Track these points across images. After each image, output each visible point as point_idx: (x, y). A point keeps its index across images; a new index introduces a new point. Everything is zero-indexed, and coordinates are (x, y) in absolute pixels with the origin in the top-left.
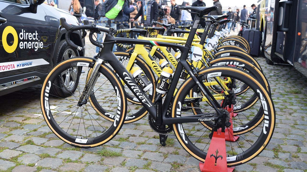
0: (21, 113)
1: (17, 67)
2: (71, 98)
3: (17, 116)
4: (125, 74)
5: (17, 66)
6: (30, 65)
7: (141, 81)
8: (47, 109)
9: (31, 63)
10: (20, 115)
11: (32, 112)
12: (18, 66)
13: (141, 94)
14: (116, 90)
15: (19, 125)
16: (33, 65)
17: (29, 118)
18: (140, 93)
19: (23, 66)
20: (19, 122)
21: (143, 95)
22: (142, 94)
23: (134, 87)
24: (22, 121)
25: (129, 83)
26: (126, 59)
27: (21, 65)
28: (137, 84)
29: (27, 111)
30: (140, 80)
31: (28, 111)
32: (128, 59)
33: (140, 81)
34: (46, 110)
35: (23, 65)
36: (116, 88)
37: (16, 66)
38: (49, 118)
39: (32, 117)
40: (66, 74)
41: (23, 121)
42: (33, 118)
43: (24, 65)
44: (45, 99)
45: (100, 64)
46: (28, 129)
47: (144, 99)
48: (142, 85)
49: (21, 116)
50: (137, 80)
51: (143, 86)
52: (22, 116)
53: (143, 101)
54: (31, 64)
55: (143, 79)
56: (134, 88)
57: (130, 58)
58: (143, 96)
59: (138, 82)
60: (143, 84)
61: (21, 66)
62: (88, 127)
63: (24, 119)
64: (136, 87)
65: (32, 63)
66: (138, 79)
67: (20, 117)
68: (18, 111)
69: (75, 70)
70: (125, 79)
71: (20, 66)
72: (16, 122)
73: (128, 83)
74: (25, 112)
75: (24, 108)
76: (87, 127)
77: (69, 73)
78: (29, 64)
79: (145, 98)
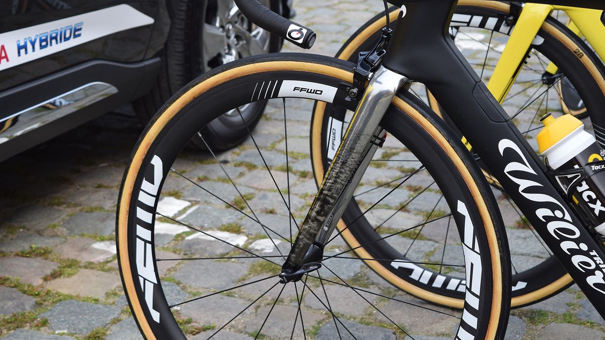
0: (40, 233)
1: (19, 53)
2: (243, 153)
3: (23, 255)
4: (508, 150)
5: (20, 48)
6: (75, 36)
7: (585, 186)
8: (145, 279)
9: (76, 30)
10: (34, 246)
11: (85, 233)
12: (23, 51)
13: (584, 247)
14: (460, 220)
15: (29, 303)
16: (86, 36)
17: (72, 264)
18: (577, 241)
19: (42, 47)
20: (29, 286)
21: (594, 253)
22: (590, 250)
23: (547, 212)
24: (40, 281)
25: (524, 191)
26: (497, 28)
27: (33, 44)
28: (567, 200)
29: (66, 223)
30: (584, 183)
31: (68, 222)
32: (504, 28)
33: (580, 189)
34: (141, 280)
35: (44, 44)
36: (462, 208)
37: (11, 51)
38: (156, 316)
39: (85, 258)
40: (223, 53)
41: (46, 279)
42: (90, 266)
43: (46, 40)
44: (138, 234)
45: (387, 93)
46: (66, 331)
47: (597, 272)
48: (591, 205)
49: (40, 255)
50: (566, 181)
51: (597, 212)
52: (44, 254)
53: (591, 280)
54: (76, 32)
55: (595, 179)
56: (549, 219)
57: (512, 24)
58: (592, 257)
59: (573, 190)
60: (595, 203)
61: (34, 48)
62: (319, 323)
63: (48, 272)
64: (558, 214)
65: (80, 29)
66: (569, 176)
67: (36, 255)
68: (26, 224)
69: (258, 33)
70: (506, 171)
71: (29, 47)
72: (15, 286)
73: (520, 189)
74: (54, 226)
75: (53, 205)
76: (314, 323)
77: (234, 52)
78: (68, 35)
79: (600, 269)
